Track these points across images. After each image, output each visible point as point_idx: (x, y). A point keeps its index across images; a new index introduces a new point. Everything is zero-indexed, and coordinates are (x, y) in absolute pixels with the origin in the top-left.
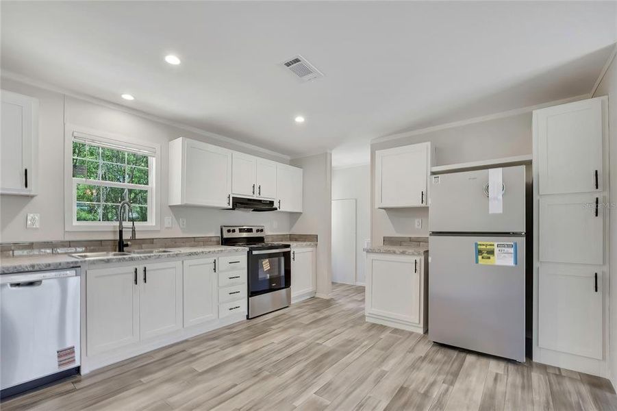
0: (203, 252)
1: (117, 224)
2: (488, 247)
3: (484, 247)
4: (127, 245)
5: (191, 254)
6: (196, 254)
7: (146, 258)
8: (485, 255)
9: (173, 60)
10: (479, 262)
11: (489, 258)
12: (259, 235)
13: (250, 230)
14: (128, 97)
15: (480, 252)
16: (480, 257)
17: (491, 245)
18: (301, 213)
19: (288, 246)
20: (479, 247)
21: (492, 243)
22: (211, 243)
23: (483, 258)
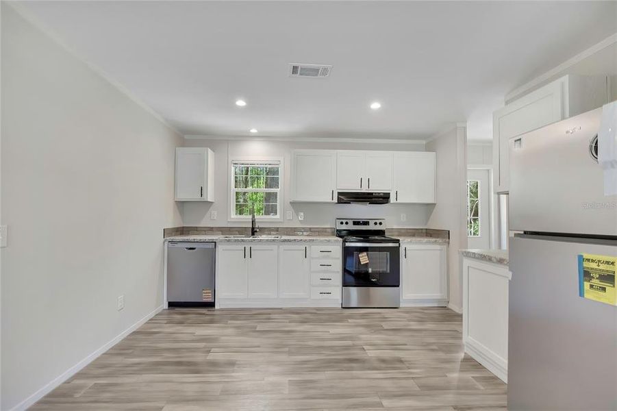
0: (295, 240)
1: (251, 217)
2: (603, 267)
3: (594, 265)
4: (256, 231)
5: (285, 241)
6: (289, 241)
7: (252, 241)
8: (596, 282)
9: (241, 103)
10: (586, 295)
11: (604, 289)
12: (378, 227)
13: (366, 223)
14: (254, 131)
15: (586, 275)
16: (587, 285)
17: (608, 263)
18: (435, 204)
19: (397, 241)
20: (586, 264)
21: (611, 259)
22: (325, 234)
23: (591, 286)
